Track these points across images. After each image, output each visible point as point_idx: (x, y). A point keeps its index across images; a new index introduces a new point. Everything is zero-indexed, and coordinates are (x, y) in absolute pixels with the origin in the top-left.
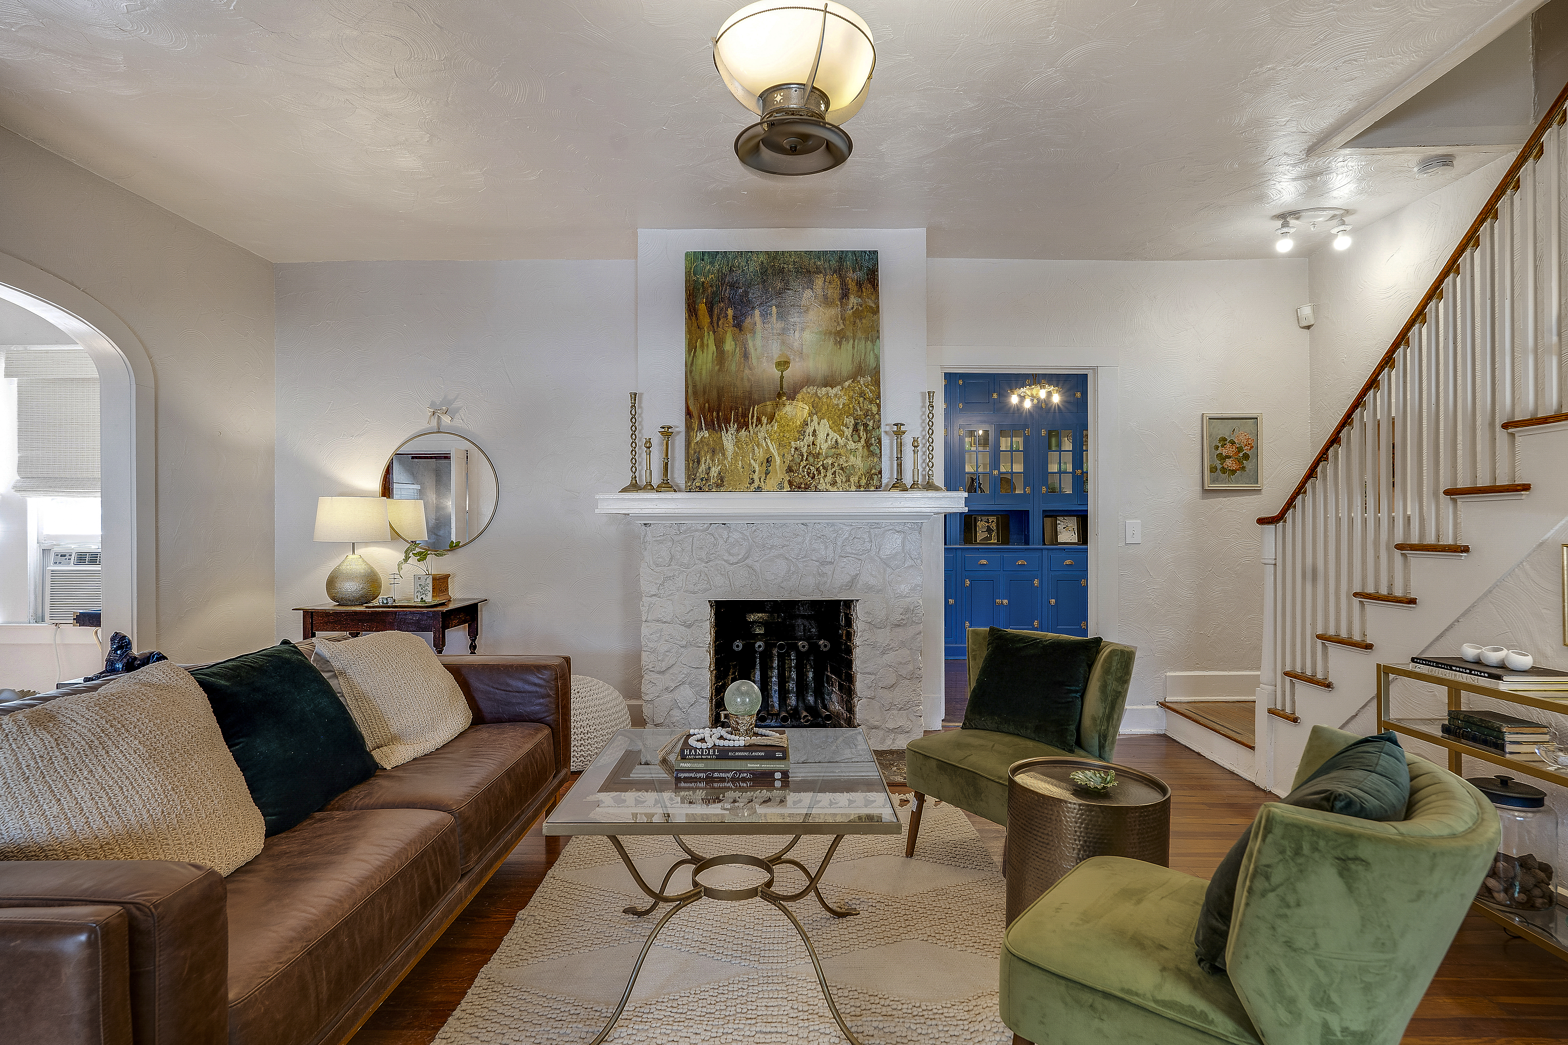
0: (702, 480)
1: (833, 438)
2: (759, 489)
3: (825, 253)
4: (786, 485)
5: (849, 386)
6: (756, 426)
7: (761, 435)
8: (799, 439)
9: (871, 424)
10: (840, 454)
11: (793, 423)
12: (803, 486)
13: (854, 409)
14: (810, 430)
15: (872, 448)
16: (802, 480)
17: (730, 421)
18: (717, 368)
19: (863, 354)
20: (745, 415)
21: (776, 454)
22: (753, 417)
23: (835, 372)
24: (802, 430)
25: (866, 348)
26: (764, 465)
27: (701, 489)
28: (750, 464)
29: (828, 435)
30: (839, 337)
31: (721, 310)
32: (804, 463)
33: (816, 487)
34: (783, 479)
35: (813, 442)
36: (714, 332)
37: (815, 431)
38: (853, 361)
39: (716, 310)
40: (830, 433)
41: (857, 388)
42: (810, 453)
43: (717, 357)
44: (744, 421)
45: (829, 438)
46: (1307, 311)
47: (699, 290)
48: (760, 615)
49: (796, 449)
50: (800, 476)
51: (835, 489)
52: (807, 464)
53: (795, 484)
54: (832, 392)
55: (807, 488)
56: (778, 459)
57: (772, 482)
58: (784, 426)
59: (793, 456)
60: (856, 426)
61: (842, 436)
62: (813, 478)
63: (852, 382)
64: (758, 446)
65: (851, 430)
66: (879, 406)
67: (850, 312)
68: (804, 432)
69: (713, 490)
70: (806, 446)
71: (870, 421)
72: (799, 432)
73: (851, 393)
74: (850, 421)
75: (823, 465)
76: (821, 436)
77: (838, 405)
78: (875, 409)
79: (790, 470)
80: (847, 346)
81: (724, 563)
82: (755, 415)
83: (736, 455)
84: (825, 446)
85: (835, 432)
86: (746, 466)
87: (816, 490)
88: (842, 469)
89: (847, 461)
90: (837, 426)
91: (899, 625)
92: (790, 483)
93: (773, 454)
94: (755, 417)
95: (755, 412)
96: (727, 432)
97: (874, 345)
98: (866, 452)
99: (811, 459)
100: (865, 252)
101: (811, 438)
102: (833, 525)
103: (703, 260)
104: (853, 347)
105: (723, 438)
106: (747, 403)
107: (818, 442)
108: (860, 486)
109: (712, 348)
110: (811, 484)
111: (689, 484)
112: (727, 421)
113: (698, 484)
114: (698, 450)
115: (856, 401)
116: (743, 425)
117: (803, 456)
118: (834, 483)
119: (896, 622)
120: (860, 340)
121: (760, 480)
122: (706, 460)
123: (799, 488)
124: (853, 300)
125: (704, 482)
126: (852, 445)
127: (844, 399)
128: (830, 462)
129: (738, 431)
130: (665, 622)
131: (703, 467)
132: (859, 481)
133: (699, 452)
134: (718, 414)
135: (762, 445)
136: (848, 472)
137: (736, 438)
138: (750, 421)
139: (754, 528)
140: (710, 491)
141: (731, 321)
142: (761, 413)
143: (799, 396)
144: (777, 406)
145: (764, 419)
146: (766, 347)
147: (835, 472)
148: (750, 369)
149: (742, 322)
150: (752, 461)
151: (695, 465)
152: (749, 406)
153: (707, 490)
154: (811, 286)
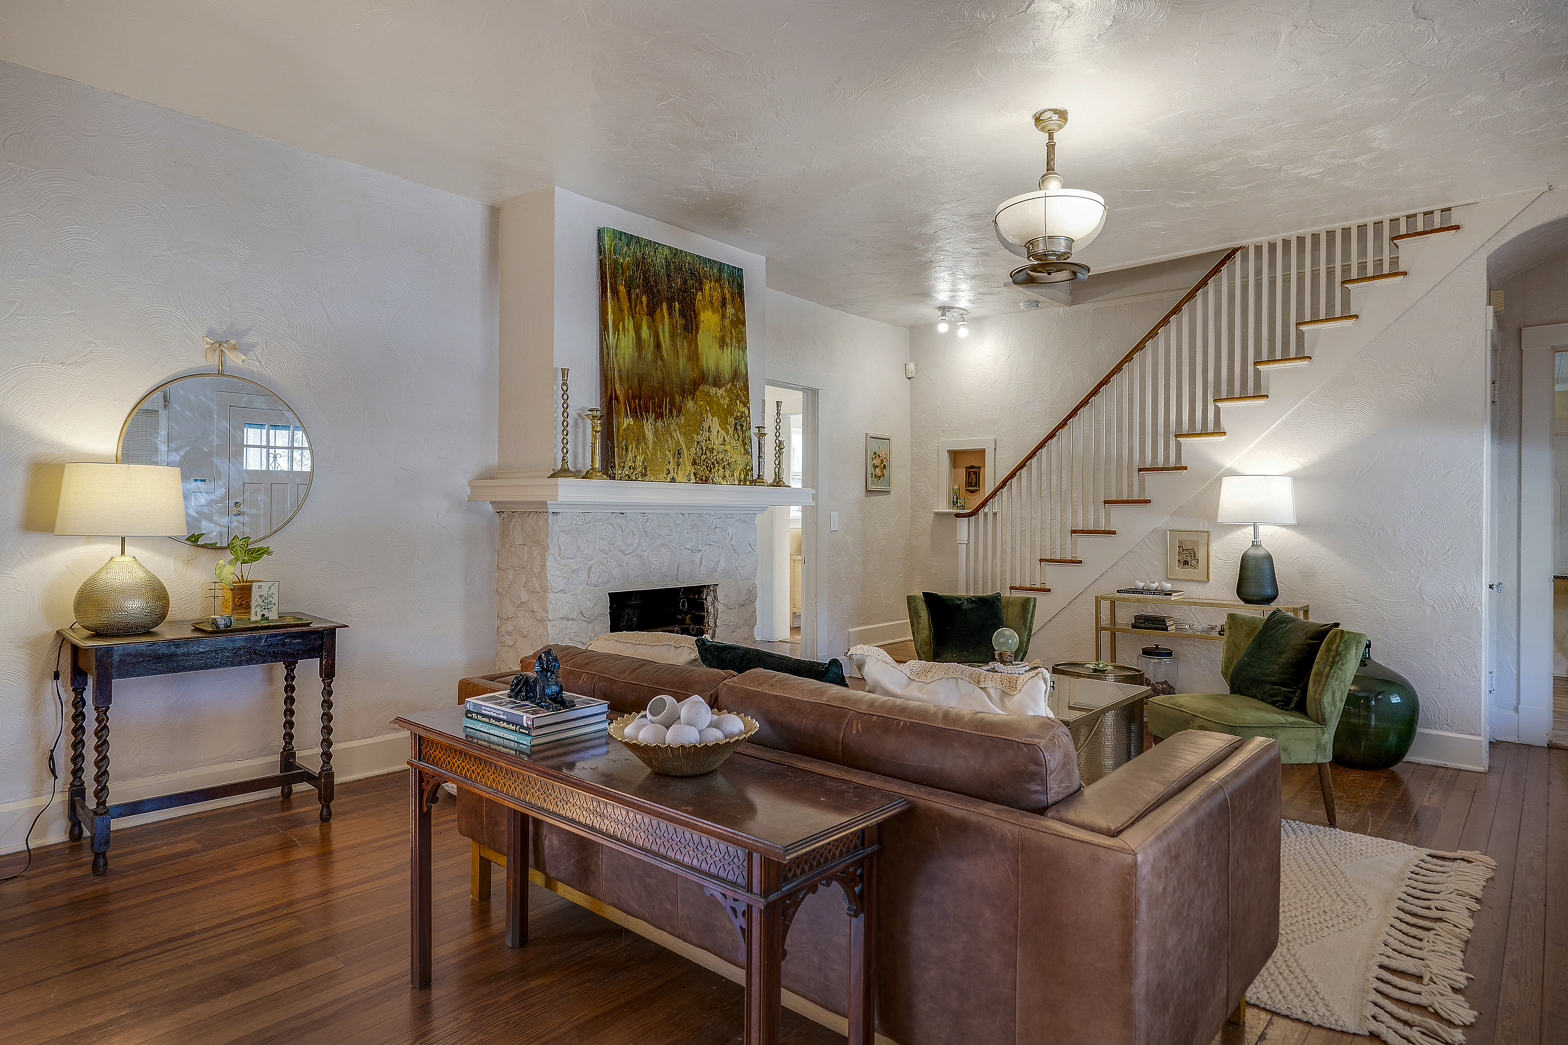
0: (630, 468)
1: (721, 435)
2: (673, 480)
3: (710, 261)
4: (692, 477)
5: (730, 389)
6: (669, 417)
7: (672, 427)
8: (699, 434)
9: (744, 424)
10: (726, 451)
11: (695, 418)
12: (704, 478)
13: (734, 410)
14: (706, 426)
15: (746, 447)
16: (703, 473)
17: (650, 410)
18: (637, 354)
19: (737, 360)
20: (660, 407)
21: (684, 446)
22: (666, 408)
23: (721, 374)
24: (701, 426)
25: (739, 355)
26: (676, 456)
27: (629, 477)
28: (666, 455)
29: (718, 432)
30: (722, 343)
31: (637, 296)
32: (703, 457)
33: (713, 480)
34: (690, 471)
35: (709, 437)
36: (633, 317)
37: (709, 427)
38: (732, 367)
39: (633, 295)
40: (720, 431)
41: (735, 391)
42: (707, 448)
43: (636, 343)
44: (660, 412)
45: (719, 435)
46: (912, 367)
47: (619, 270)
49: (698, 443)
50: (702, 469)
51: (725, 482)
52: (706, 458)
53: (698, 476)
54: (721, 392)
55: (706, 481)
56: (686, 452)
57: (682, 473)
58: (688, 420)
59: (696, 449)
60: (735, 425)
61: (727, 433)
62: (710, 471)
63: (732, 385)
64: (671, 437)
65: (732, 429)
66: (749, 408)
67: (728, 320)
68: (703, 427)
69: (639, 479)
70: (704, 441)
71: (744, 422)
72: (699, 427)
73: (732, 395)
74: (732, 421)
75: (716, 460)
76: (714, 432)
77: (723, 405)
78: (747, 412)
79: (694, 462)
80: (727, 351)
81: (619, 553)
82: (668, 407)
83: (655, 445)
84: (717, 442)
85: (722, 429)
86: (663, 457)
87: (714, 483)
88: (729, 464)
89: (731, 457)
90: (723, 424)
92: (695, 475)
93: (682, 446)
94: (668, 409)
95: (668, 404)
96: (647, 421)
97: (743, 354)
98: (742, 450)
99: (708, 453)
100: (735, 267)
101: (708, 434)
103: (621, 240)
104: (731, 353)
105: (645, 427)
106: (661, 394)
107: (712, 438)
108: (741, 480)
109: (632, 333)
110: (709, 477)
111: (620, 472)
112: (647, 410)
113: (627, 473)
114: (625, 437)
115: (735, 403)
116: (660, 416)
117: (702, 450)
118: (724, 477)
120: (735, 347)
121: (674, 471)
122: (632, 448)
123: (701, 480)
124: (730, 310)
125: (632, 471)
126: (734, 443)
127: (727, 400)
128: (721, 457)
129: (655, 420)
131: (630, 455)
132: (739, 476)
133: (627, 439)
134: (639, 402)
135: (673, 436)
136: (732, 467)
137: (654, 427)
138: (664, 412)
139: (646, 518)
140: (636, 479)
141: (646, 309)
142: (672, 405)
143: (698, 393)
144: (683, 400)
145: (675, 412)
146: (673, 341)
147: (724, 466)
148: (662, 360)
149: (654, 312)
150: (667, 452)
151: (624, 453)
152: (663, 397)
153: (634, 478)
154: (701, 289)
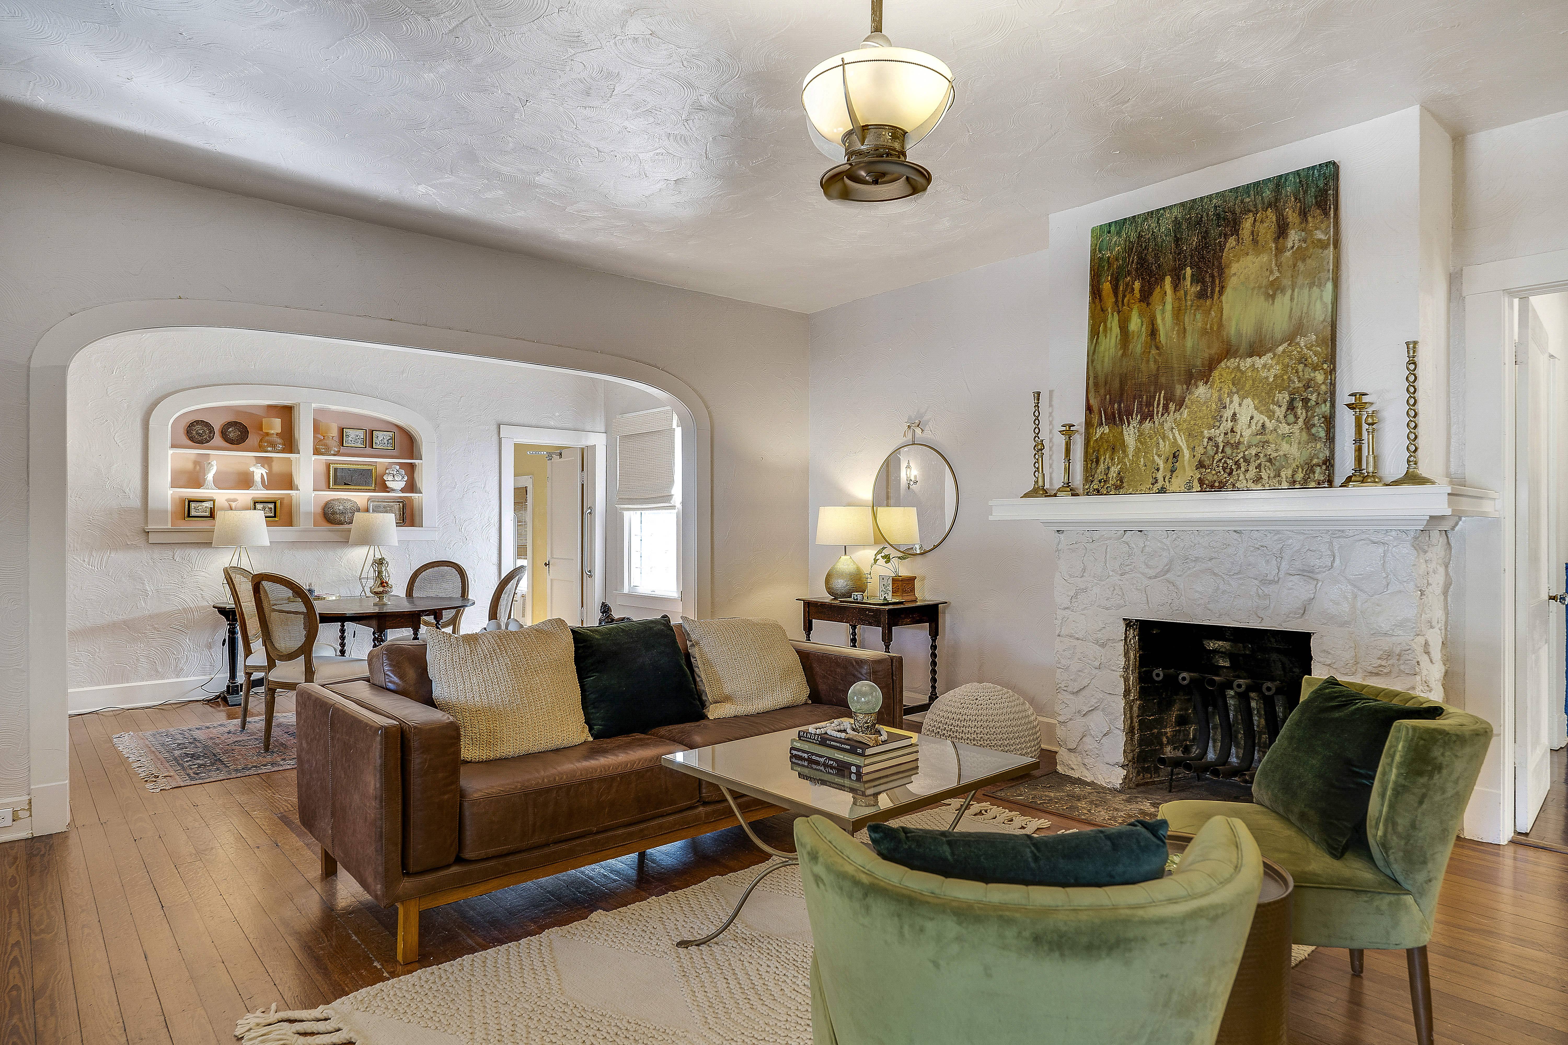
0: (1100, 481)
1: (1258, 421)
2: (1163, 491)
3: (1257, 184)
4: (1196, 484)
5: (1284, 351)
6: (1162, 415)
7: (1167, 426)
8: (1214, 426)
9: (1314, 397)
10: (1267, 442)
11: (1207, 407)
12: (1217, 484)
13: (1290, 380)
14: (1228, 414)
15: (1314, 431)
16: (1215, 477)
17: (1133, 412)
18: (1120, 353)
19: (1305, 307)
20: (1149, 404)
21: (1184, 446)
22: (1158, 405)
23: (1265, 336)
24: (1218, 415)
25: (1310, 296)
26: (1170, 460)
27: (1098, 492)
28: (1153, 461)
29: (1252, 418)
30: (1272, 290)
31: (1127, 285)
32: (1219, 456)
33: (1234, 485)
34: (1192, 477)
35: (1232, 429)
36: (1119, 312)
37: (1234, 414)
38: (1290, 317)
39: (1121, 287)
40: (1255, 416)
41: (1295, 352)
42: (1227, 443)
43: (1120, 340)
44: (1149, 411)
45: (1254, 422)
47: (1104, 267)
48: (1221, 643)
49: (1210, 439)
50: (1214, 472)
51: (1259, 487)
52: (1223, 457)
53: (1207, 482)
54: (1259, 362)
55: (1221, 487)
56: (1186, 453)
57: (1178, 482)
58: (1196, 412)
59: (1205, 448)
60: (1292, 401)
61: (1270, 418)
62: (1230, 474)
63: (1289, 345)
64: (1163, 439)
65: (1284, 409)
67: (1290, 253)
68: (1221, 417)
69: (1111, 493)
70: (1222, 435)
71: (1312, 393)
72: (1214, 418)
73: (1287, 360)
74: (1284, 397)
75: (1244, 457)
76: (1243, 420)
77: (1267, 378)
79: (1201, 465)
80: (1284, 300)
81: (1140, 575)
82: (1162, 402)
83: (1137, 450)
84: (1247, 433)
85: (1262, 413)
86: (1149, 464)
87: (1234, 488)
88: (1270, 460)
89: (1277, 450)
90: (1265, 405)
91: (1377, 674)
92: (1201, 481)
93: (1181, 447)
94: (1161, 405)
95: (1162, 399)
96: (1129, 425)
97: (1322, 291)
98: (1305, 436)
99: (1228, 450)
100: (1313, 167)
101: (1230, 424)
102: (1278, 532)
103: (1109, 232)
104: (1292, 299)
105: (1124, 432)
106: (1152, 389)
107: (1238, 429)
108: (1295, 482)
109: (1116, 330)
110: (1227, 482)
111: (1087, 487)
112: (1129, 414)
113: (1096, 487)
114: (1097, 448)
115: (1292, 369)
116: (1148, 416)
117: (1217, 447)
118: (1258, 480)
119: (1370, 669)
120: (1302, 288)
121: (1164, 479)
122: (1105, 459)
123: (1212, 486)
124: (1294, 237)
125: (1102, 484)
126: (1284, 428)
127: (1277, 369)
128: (1254, 453)
129: (1141, 422)
130: (1078, 639)
131: (1102, 467)
132: (1293, 476)
133: (1098, 450)
134: (1119, 406)
135: (1168, 437)
136: (1277, 464)
137: (1138, 431)
138: (1155, 410)
139: (1174, 536)
140: (1108, 494)
141: (1138, 296)
142: (1169, 399)
143: (1216, 374)
144: (1188, 389)
145: (1172, 406)
146: (1177, 319)
147: (1260, 465)
148: (1157, 348)
149: (1151, 294)
150: (1156, 457)
151: (1094, 465)
152: (1155, 393)
153: (1105, 492)
154: (1236, 231)
